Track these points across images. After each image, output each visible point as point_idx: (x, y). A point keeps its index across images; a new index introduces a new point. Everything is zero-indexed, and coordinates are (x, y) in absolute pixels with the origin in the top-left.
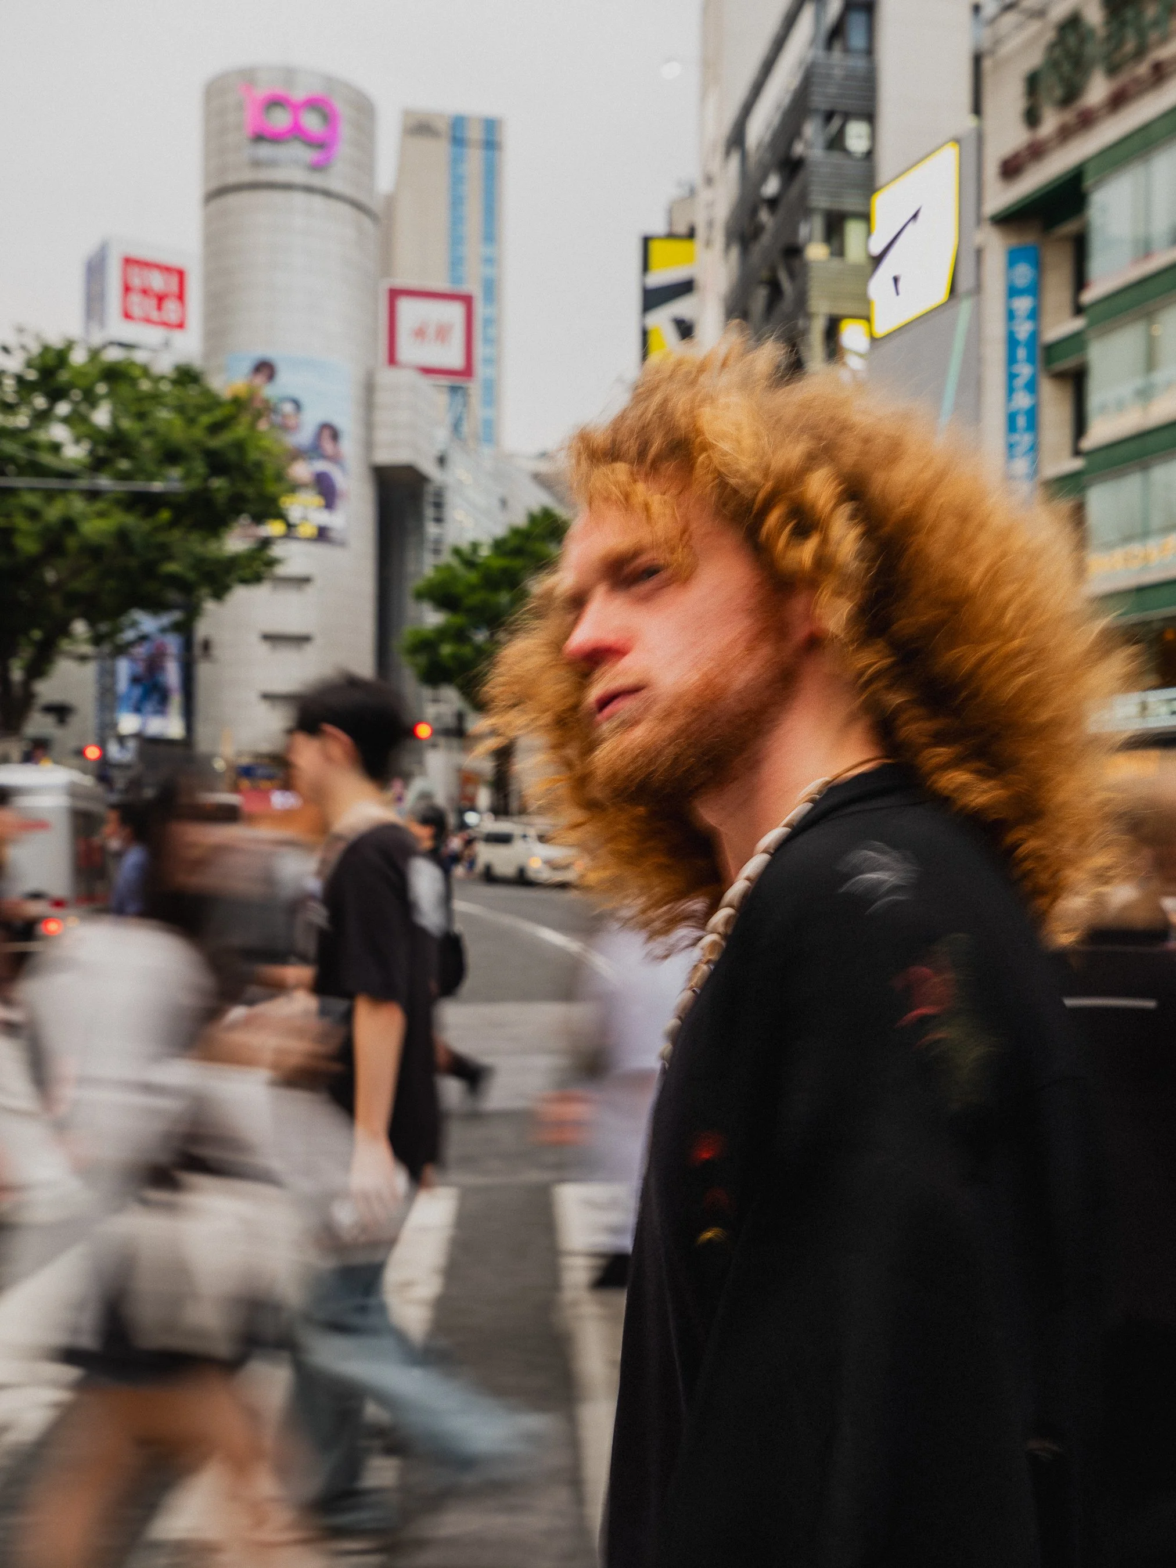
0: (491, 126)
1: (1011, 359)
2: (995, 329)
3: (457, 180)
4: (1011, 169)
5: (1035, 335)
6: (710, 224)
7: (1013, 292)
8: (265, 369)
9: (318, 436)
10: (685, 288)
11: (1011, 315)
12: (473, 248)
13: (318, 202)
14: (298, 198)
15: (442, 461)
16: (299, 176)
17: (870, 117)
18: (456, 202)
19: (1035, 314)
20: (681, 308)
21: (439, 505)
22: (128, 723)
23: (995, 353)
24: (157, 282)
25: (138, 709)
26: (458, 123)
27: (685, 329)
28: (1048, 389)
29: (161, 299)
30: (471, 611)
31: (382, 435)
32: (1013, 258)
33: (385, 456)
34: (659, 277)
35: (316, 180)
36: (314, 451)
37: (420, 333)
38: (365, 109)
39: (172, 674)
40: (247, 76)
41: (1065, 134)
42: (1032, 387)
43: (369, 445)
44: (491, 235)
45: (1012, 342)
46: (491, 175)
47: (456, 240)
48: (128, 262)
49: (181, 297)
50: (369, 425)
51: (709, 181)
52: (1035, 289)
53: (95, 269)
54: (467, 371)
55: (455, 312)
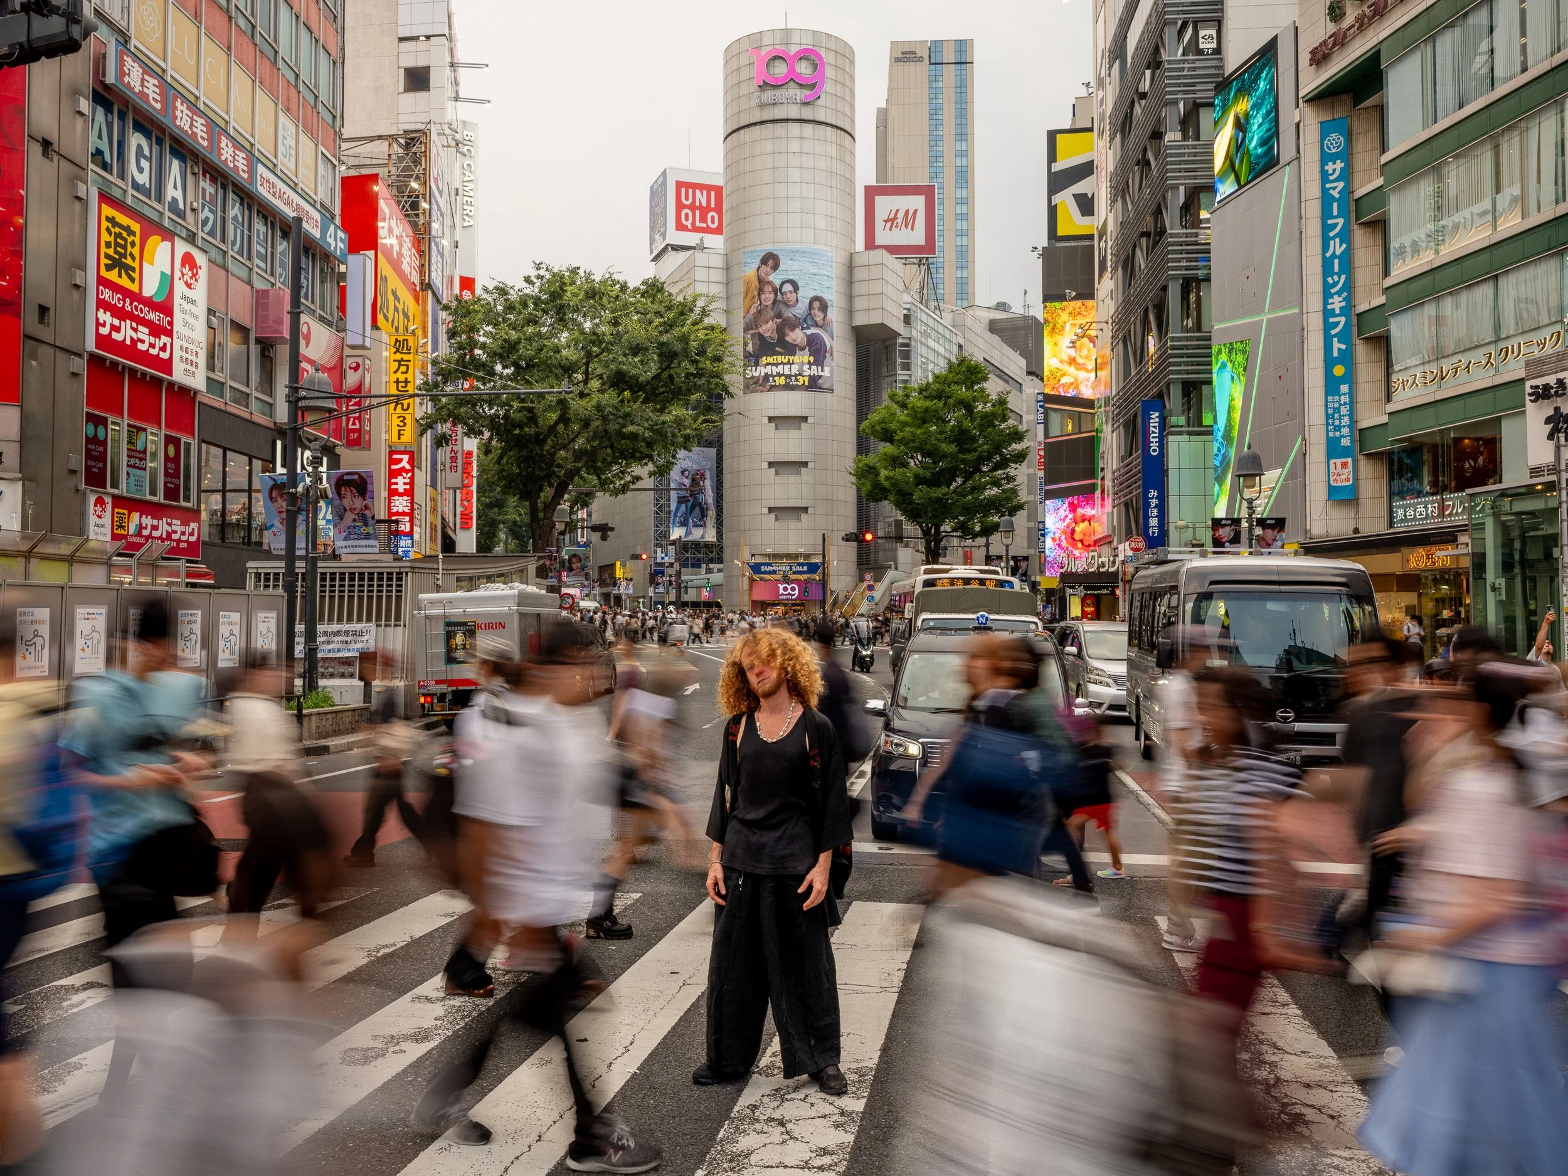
0: (963, 46)
1: (1326, 214)
2: (1312, 190)
3: (935, 93)
4: (1320, 57)
5: (1348, 191)
6: (1102, 119)
7: (1325, 158)
8: (771, 260)
9: (811, 307)
10: (1086, 170)
11: (1324, 177)
12: (949, 146)
13: (808, 129)
14: (795, 128)
15: (907, 319)
16: (794, 112)
17: (1219, 23)
18: (935, 112)
19: (1347, 175)
20: (1082, 187)
21: (907, 355)
22: (677, 533)
23: (1313, 210)
24: (701, 198)
25: (684, 524)
26: (936, 46)
27: (1086, 205)
28: (1360, 236)
29: (704, 211)
30: (903, 442)
31: (859, 304)
32: (1325, 131)
33: (860, 320)
34: (1062, 164)
35: (807, 113)
36: (807, 320)
37: (891, 221)
38: (846, 54)
39: (709, 497)
40: (755, 40)
41: (1363, 24)
42: (1346, 236)
43: (850, 312)
44: (963, 132)
45: (1326, 199)
46: (963, 89)
47: (935, 140)
48: (679, 185)
49: (719, 209)
50: (850, 297)
51: (1101, 83)
52: (1347, 155)
53: (657, 193)
54: (930, 245)
55: (918, 202)
